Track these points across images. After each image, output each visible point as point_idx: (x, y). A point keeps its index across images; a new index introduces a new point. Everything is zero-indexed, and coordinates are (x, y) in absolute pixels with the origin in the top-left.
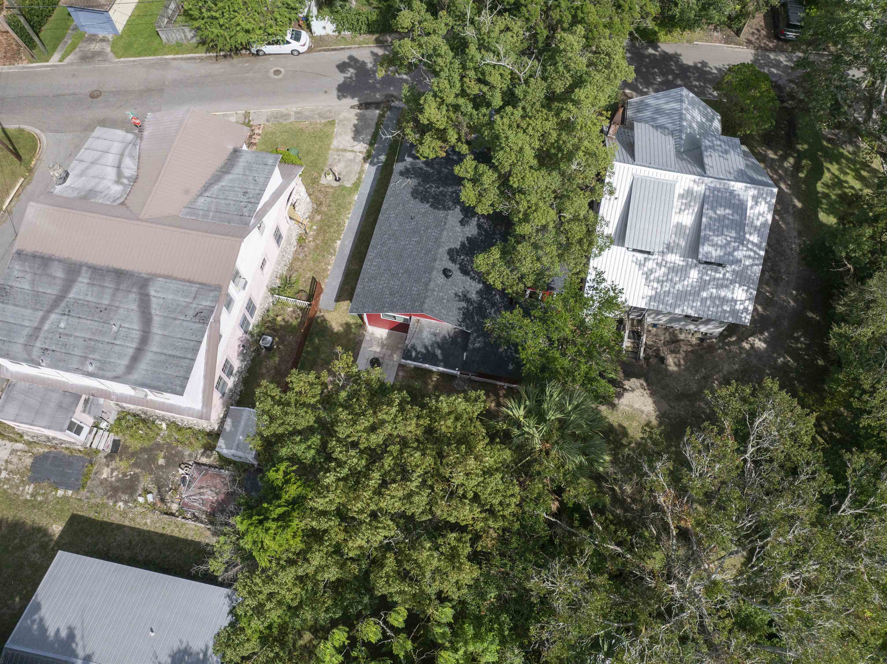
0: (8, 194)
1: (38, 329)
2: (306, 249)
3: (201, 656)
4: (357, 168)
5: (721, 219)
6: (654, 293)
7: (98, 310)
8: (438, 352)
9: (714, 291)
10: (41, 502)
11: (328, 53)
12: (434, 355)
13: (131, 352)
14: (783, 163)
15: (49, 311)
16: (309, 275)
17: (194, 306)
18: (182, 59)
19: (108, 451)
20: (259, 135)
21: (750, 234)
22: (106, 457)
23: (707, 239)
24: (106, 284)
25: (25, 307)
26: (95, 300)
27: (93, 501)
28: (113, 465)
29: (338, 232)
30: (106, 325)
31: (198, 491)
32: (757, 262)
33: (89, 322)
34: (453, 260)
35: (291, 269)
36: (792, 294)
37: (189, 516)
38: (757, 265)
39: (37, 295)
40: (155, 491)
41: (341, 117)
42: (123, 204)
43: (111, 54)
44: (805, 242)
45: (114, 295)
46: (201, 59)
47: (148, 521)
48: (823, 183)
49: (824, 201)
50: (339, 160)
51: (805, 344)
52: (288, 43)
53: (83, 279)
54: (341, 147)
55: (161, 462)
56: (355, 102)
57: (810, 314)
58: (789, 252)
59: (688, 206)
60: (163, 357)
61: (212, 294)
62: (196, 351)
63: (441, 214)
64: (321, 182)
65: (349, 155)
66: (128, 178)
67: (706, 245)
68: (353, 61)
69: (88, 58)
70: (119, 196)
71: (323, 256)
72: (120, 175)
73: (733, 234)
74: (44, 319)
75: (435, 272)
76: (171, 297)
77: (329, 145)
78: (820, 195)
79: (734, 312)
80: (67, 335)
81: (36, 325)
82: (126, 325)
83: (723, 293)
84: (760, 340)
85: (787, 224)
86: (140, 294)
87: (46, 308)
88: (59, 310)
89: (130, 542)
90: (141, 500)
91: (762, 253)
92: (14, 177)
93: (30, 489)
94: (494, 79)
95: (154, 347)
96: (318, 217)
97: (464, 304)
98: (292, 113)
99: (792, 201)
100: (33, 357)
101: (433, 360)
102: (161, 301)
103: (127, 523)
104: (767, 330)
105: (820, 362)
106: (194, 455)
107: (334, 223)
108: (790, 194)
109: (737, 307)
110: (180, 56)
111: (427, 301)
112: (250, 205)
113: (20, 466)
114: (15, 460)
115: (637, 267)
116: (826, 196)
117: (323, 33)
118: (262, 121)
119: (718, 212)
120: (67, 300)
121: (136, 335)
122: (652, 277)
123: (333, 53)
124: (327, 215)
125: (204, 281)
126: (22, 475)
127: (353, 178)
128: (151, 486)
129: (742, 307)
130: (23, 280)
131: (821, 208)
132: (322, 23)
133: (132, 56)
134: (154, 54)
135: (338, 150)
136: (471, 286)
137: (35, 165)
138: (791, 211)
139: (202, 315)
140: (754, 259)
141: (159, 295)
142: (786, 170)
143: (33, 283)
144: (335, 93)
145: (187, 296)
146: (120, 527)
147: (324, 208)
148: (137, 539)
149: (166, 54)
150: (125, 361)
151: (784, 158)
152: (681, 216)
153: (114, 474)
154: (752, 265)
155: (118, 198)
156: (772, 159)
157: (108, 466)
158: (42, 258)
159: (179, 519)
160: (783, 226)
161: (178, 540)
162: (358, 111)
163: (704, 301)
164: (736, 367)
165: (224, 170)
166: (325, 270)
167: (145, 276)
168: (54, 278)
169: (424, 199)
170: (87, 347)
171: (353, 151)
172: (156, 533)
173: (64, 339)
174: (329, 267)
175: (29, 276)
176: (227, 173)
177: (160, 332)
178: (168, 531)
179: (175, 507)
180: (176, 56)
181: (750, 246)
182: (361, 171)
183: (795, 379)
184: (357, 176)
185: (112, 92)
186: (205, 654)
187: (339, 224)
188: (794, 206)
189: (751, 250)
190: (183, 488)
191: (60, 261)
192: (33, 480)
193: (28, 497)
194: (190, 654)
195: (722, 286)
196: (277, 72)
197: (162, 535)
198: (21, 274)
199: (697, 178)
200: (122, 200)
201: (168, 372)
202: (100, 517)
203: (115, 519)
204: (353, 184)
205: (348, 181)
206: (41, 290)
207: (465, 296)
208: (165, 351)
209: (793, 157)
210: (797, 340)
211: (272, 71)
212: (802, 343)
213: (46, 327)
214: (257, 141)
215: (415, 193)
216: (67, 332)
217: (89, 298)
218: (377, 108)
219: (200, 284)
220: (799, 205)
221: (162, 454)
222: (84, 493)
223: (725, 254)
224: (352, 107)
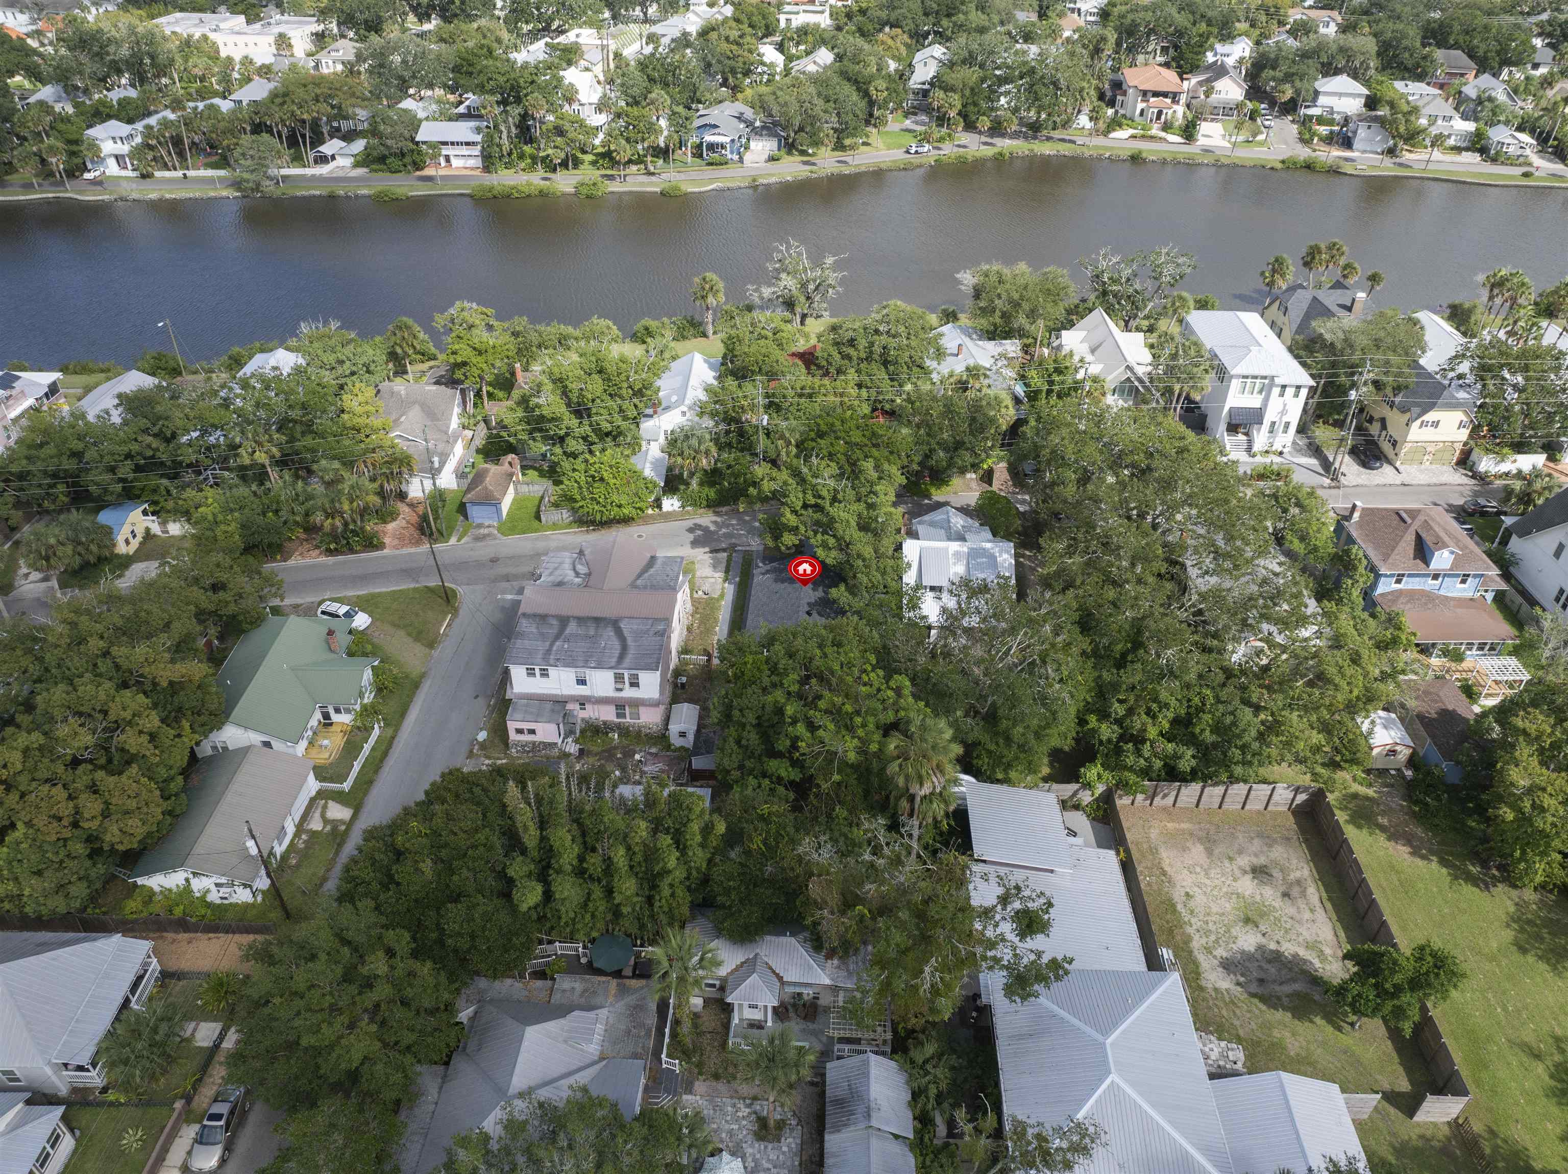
7: (588, 638)
11: (678, 522)
15: (554, 641)
24: (588, 624)
25: (537, 641)
26: (584, 633)
33: (583, 644)
39: (542, 634)
41: (699, 559)
45: (594, 628)
46: (577, 532)
53: (573, 624)
56: (707, 550)
66: (584, 575)
68: (697, 527)
70: (582, 583)
72: (577, 573)
74: (552, 645)
82: (609, 643)
86: (614, 628)
87: (551, 639)
88: (560, 640)
94: (824, 493)
102: (629, 629)
117: (670, 509)
120: (565, 635)
121: (617, 646)
123: (681, 522)
132: (670, 501)
134: (539, 532)
141: (627, 627)
143: (538, 628)
144: (689, 545)
149: (549, 531)
150: (614, 660)
162: (711, 555)
167: (611, 620)
168: (552, 625)
169: (783, 581)
171: (714, 577)
182: (724, 588)
199: (962, 544)
200: (585, 584)
206: (544, 631)
215: (776, 581)
217: (580, 633)
218: (725, 552)
224: (706, 553)
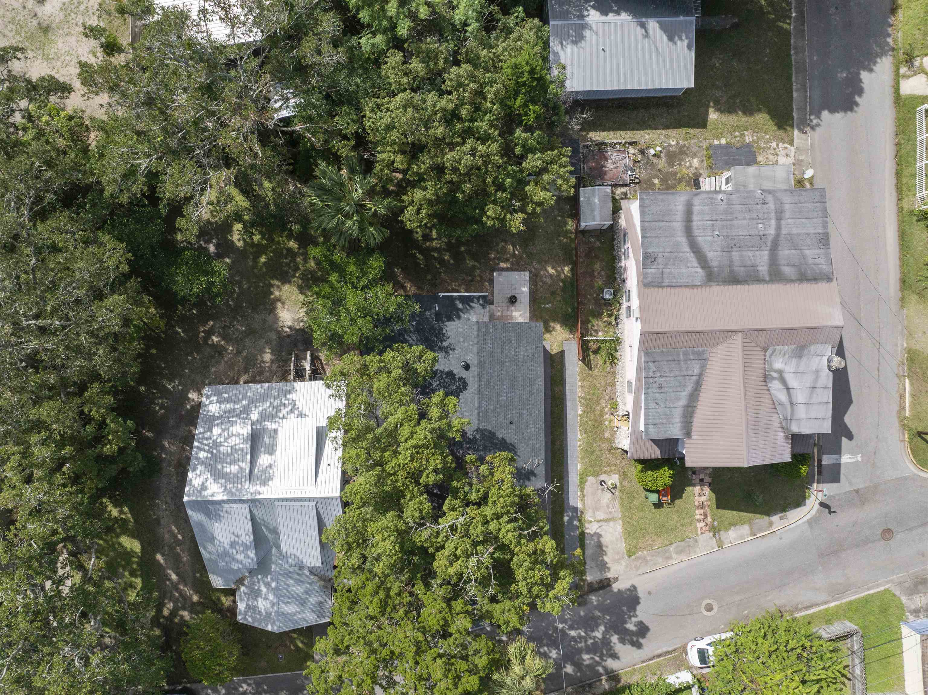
0: (912, 396)
1: (779, 219)
2: (607, 398)
3: (564, 43)
4: (589, 501)
5: (234, 461)
6: (288, 396)
7: (738, 245)
8: (460, 306)
9: (236, 406)
10: (735, 131)
11: (664, 650)
12: (462, 302)
13: (695, 217)
14: (174, 607)
15: (777, 235)
16: (595, 372)
17: (660, 266)
18: (818, 605)
19: (701, 179)
20: (698, 520)
21: (207, 458)
22: (701, 174)
23: (245, 441)
24: (742, 269)
25: (799, 234)
26: (744, 253)
27: (696, 141)
28: (692, 170)
29: (583, 424)
30: (725, 234)
31: (618, 165)
32: (201, 436)
33: (740, 233)
34: (462, 379)
35: (613, 374)
36: (166, 454)
37: (618, 146)
38: (200, 433)
39: (795, 247)
40: (651, 157)
41: (624, 564)
42: (765, 349)
43: (898, 593)
44: (154, 514)
45: (731, 261)
46: (797, 610)
47: (647, 137)
48: (136, 588)
49: (135, 566)
50: (608, 507)
51: (155, 404)
52: (709, 645)
53: (763, 269)
54: (611, 524)
55: (656, 181)
56: (616, 587)
57: (150, 435)
58: (169, 499)
59: (264, 471)
60: (667, 218)
61: (649, 279)
62: (643, 229)
63: (484, 425)
64: (617, 476)
65: (600, 515)
66: (773, 378)
67: (245, 434)
68: (635, 642)
69: (921, 583)
70: (773, 357)
71: (589, 394)
72: (783, 381)
73: (222, 449)
74: (779, 228)
75: (476, 362)
76: (683, 270)
77: (624, 524)
78: (139, 573)
79: (218, 394)
80: (753, 219)
81: (783, 222)
82: (709, 238)
83: (229, 406)
84: (193, 400)
85: (170, 532)
86: (709, 267)
87: (782, 238)
88: (770, 238)
89: (654, 119)
90: (658, 149)
91: (196, 444)
92: (916, 415)
93: (748, 139)
95: (679, 226)
96: (607, 435)
97: (445, 344)
98: (674, 556)
99: (165, 560)
100: (770, 196)
101: (464, 300)
102: (689, 265)
103: (663, 132)
104: (188, 411)
105: (143, 388)
106: (632, 192)
107: (591, 431)
108: (168, 568)
109: (216, 398)
110: (822, 608)
111: (476, 333)
112: (651, 374)
113: (765, 154)
114: (771, 157)
115: (304, 412)
116: (133, 574)
117: (677, 673)
118: (701, 538)
119: (236, 467)
120: (768, 248)
121: (697, 232)
122: (290, 407)
123: (659, 651)
124: (601, 439)
125: (660, 289)
126: (759, 148)
127: (587, 486)
128: (655, 161)
129: (212, 399)
130: (814, 256)
131: (138, 557)
133: (872, 595)
134: (851, 603)
135: (613, 519)
136: (444, 365)
137: (904, 434)
138: (166, 548)
139: (650, 260)
140: (203, 438)
141: (693, 270)
142: (171, 598)
143: (804, 257)
144: (640, 594)
145: (670, 273)
146: (667, 127)
147: (605, 446)
148: (650, 123)
149: (838, 606)
150: (696, 208)
151: (174, 613)
152: (269, 462)
153: (688, 163)
154: (204, 432)
155: (772, 354)
156: (184, 609)
157: (696, 168)
158: (808, 280)
159: (623, 141)
160: (173, 528)
161: (621, 129)
162: (609, 575)
163: (245, 397)
164: (213, 369)
165: (690, 409)
166: (582, 380)
167: (712, 284)
168: (788, 265)
170: (732, 213)
171: (599, 521)
172: (637, 130)
173: (754, 215)
174: (580, 384)
175: (810, 261)
176: (686, 407)
177: (679, 239)
178: (630, 133)
179: (631, 150)
180: (826, 606)
181: (207, 448)
182: (583, 497)
183: (164, 369)
184: (585, 492)
185: (873, 542)
186: (562, 44)
187: (586, 432)
188: (163, 555)
189: (206, 445)
190: (631, 164)
191: (792, 281)
192: (749, 145)
193: (746, 133)
194: (572, 41)
195: (230, 411)
196: (709, 608)
197: (633, 129)
198: (817, 261)
199: (258, 497)
200: (768, 354)
201: (658, 208)
202: (684, 131)
203: (673, 132)
204: (586, 481)
205: (592, 484)
206: (794, 252)
207: (447, 352)
208: (667, 224)
209: (164, 617)
210: (162, 407)
211: (716, 609)
212: (158, 404)
213: (773, 222)
214: (698, 512)
216: (755, 222)
217: (750, 254)
218: (590, 584)
219: (664, 287)
220: (159, 557)
221: (657, 187)
222: (705, 145)
223: (228, 429)
224: (616, 579)
